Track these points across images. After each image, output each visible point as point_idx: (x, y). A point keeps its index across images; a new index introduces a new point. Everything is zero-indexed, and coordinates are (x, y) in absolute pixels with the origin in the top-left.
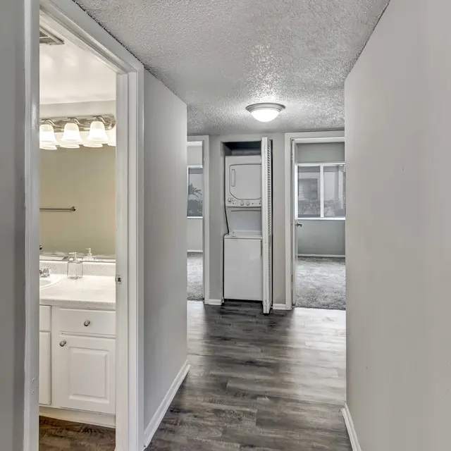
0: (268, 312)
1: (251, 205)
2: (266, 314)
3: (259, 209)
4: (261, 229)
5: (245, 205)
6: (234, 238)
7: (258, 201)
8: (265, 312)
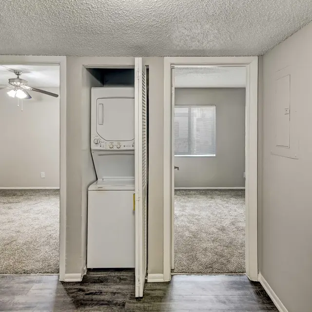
0: (141, 295)
1: (122, 148)
2: (139, 299)
3: (131, 152)
4: (134, 175)
5: (115, 148)
6: (100, 190)
7: (131, 143)
8: (137, 296)
